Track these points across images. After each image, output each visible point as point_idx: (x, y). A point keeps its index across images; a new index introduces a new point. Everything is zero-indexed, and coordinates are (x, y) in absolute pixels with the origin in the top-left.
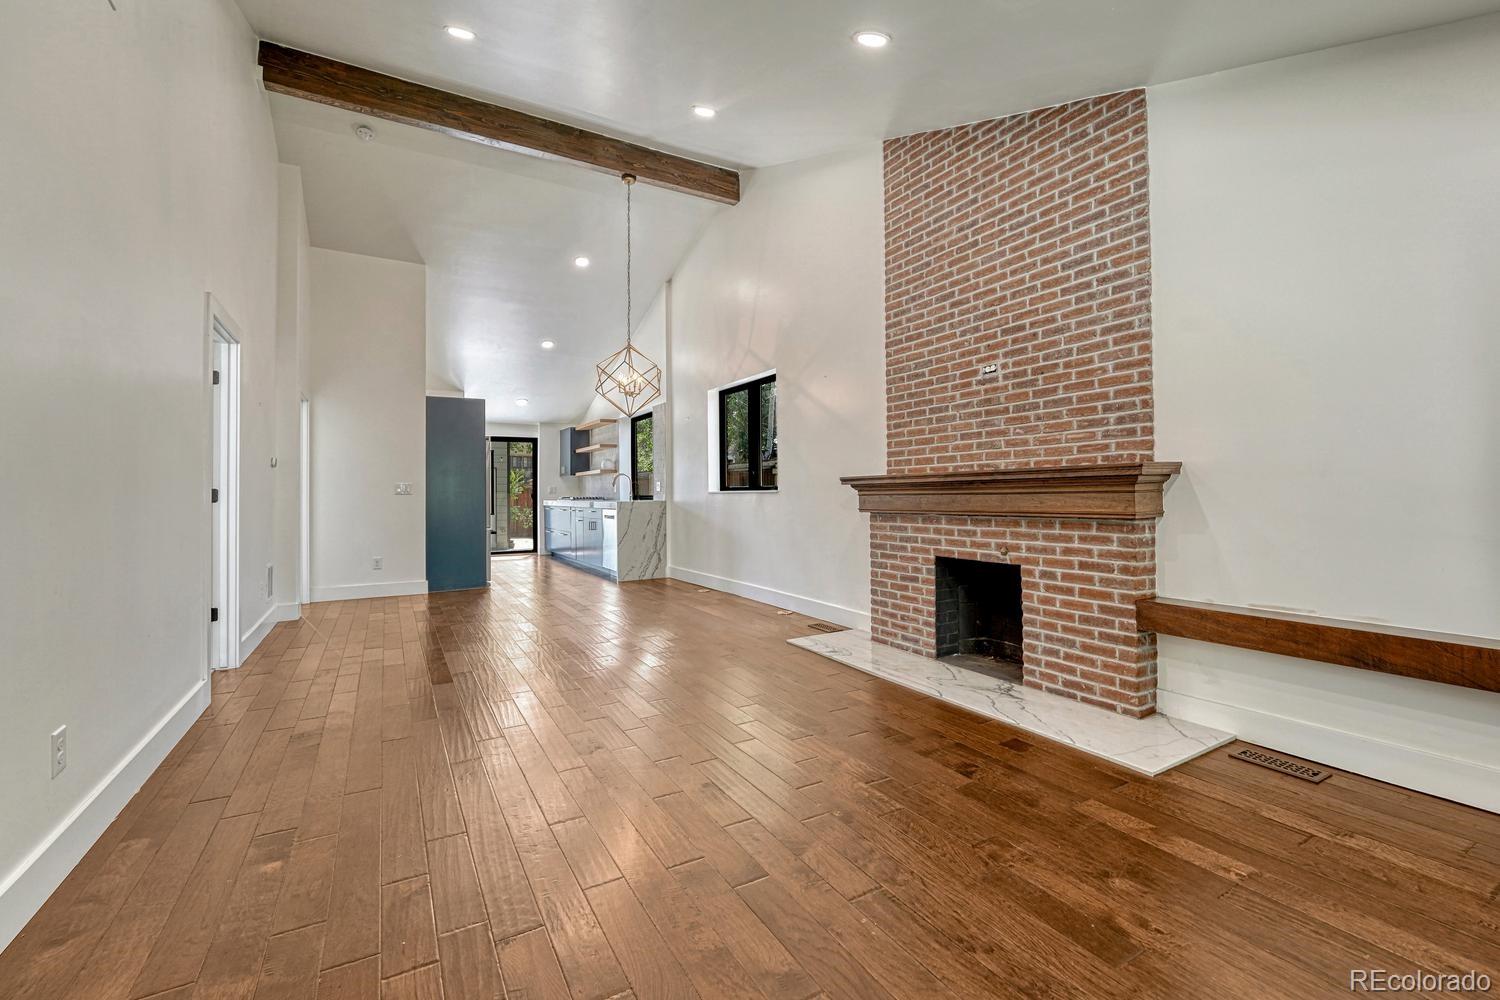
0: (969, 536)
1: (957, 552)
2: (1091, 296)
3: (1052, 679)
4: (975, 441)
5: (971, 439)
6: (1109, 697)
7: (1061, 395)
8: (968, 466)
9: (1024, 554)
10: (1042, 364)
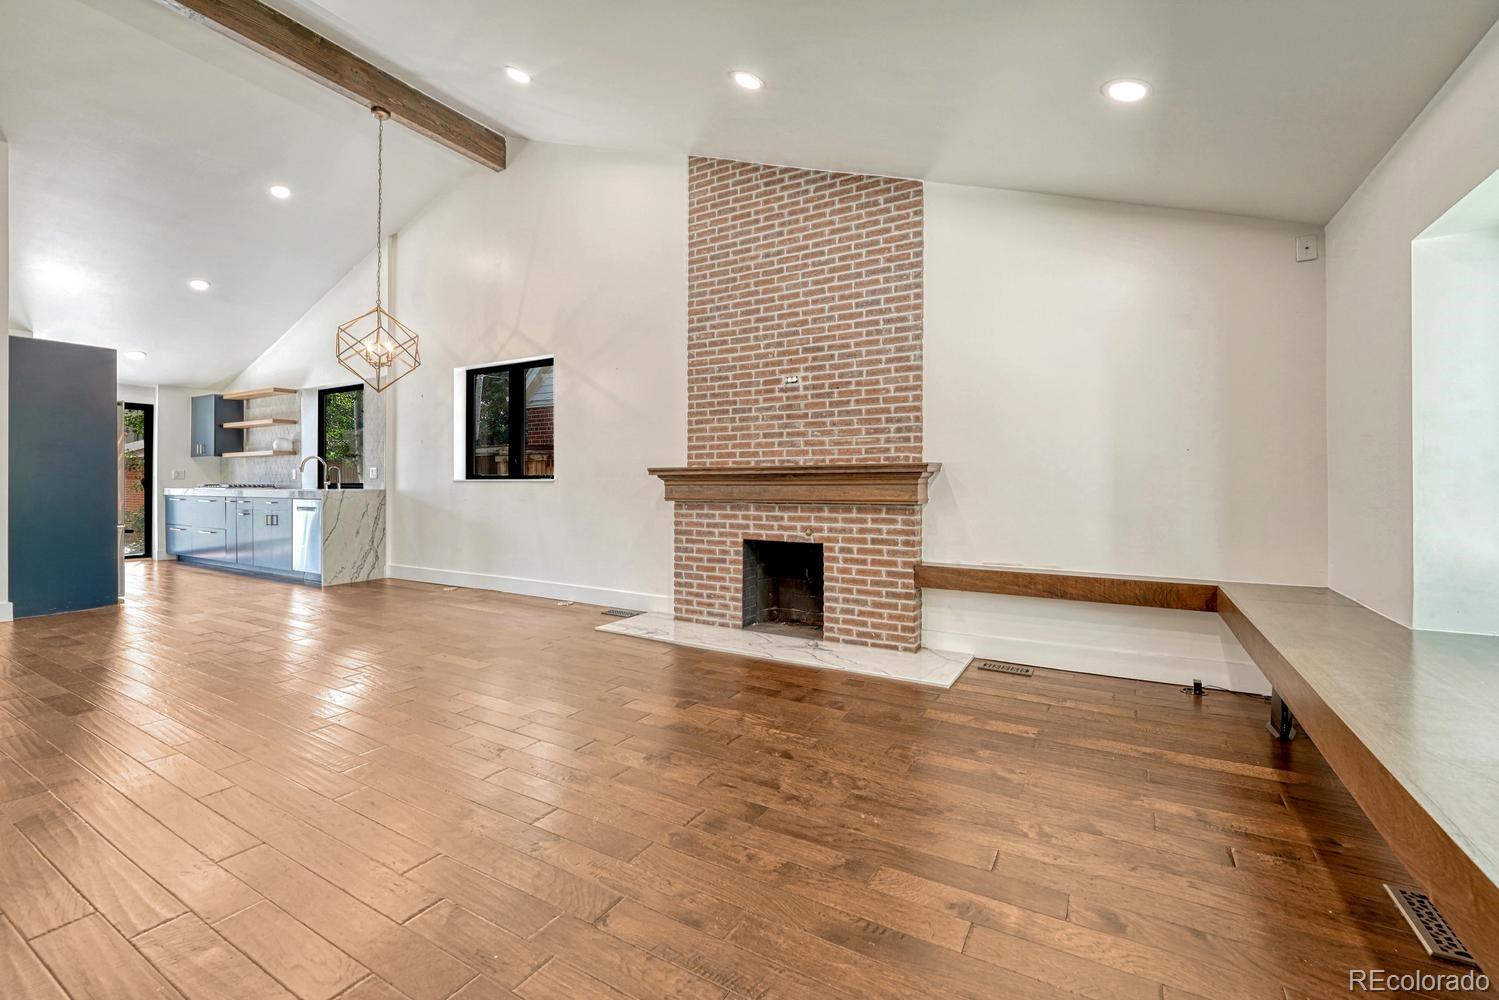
0: (777, 521)
1: (764, 535)
2: (879, 332)
3: (848, 632)
4: (776, 440)
5: (772, 437)
6: (893, 640)
7: (852, 407)
8: (768, 461)
9: (826, 534)
10: (837, 380)
